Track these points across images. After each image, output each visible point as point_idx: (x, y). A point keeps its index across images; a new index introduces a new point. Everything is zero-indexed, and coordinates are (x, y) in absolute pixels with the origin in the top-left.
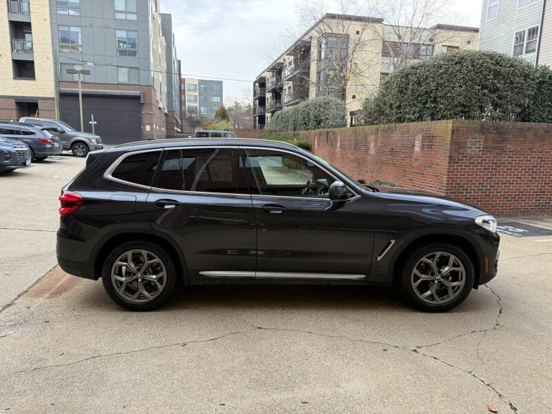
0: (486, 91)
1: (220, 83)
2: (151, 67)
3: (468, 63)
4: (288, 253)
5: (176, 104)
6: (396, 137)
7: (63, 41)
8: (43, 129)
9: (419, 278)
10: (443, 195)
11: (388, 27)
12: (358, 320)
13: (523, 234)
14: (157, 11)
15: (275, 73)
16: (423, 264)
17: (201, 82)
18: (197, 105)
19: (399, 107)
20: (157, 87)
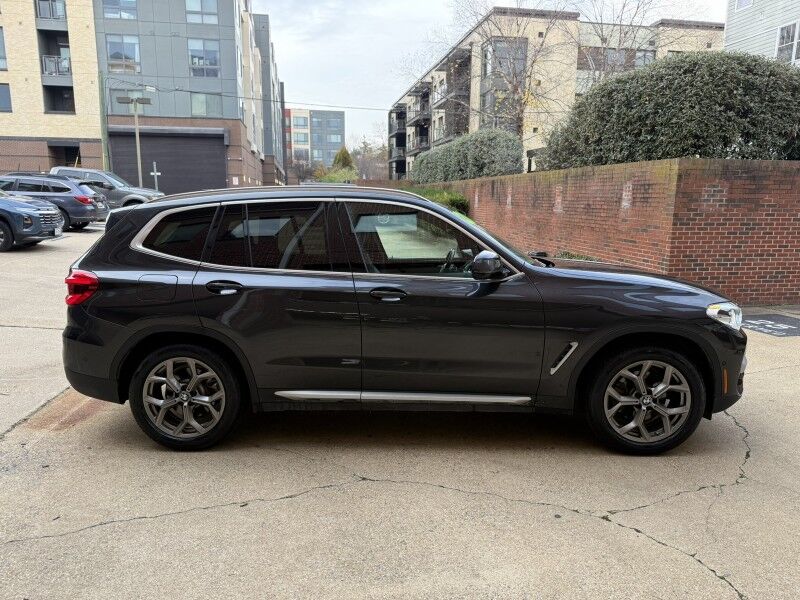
0: (731, 114)
1: (341, 115)
2: (239, 91)
3: (704, 70)
4: (406, 363)
5: (277, 146)
6: (594, 186)
7: (115, 57)
8: (81, 184)
9: (617, 402)
10: (664, 272)
11: (585, 25)
12: (519, 467)
13: (789, 333)
14: (247, 11)
15: (419, 99)
16: (623, 380)
17: (314, 114)
18: (308, 147)
19: (598, 142)
20: (248, 122)
